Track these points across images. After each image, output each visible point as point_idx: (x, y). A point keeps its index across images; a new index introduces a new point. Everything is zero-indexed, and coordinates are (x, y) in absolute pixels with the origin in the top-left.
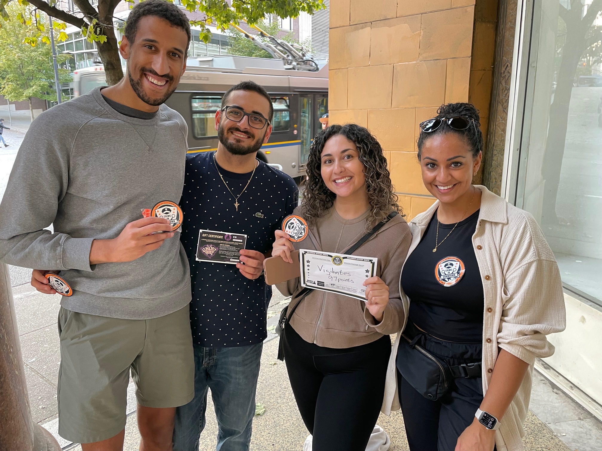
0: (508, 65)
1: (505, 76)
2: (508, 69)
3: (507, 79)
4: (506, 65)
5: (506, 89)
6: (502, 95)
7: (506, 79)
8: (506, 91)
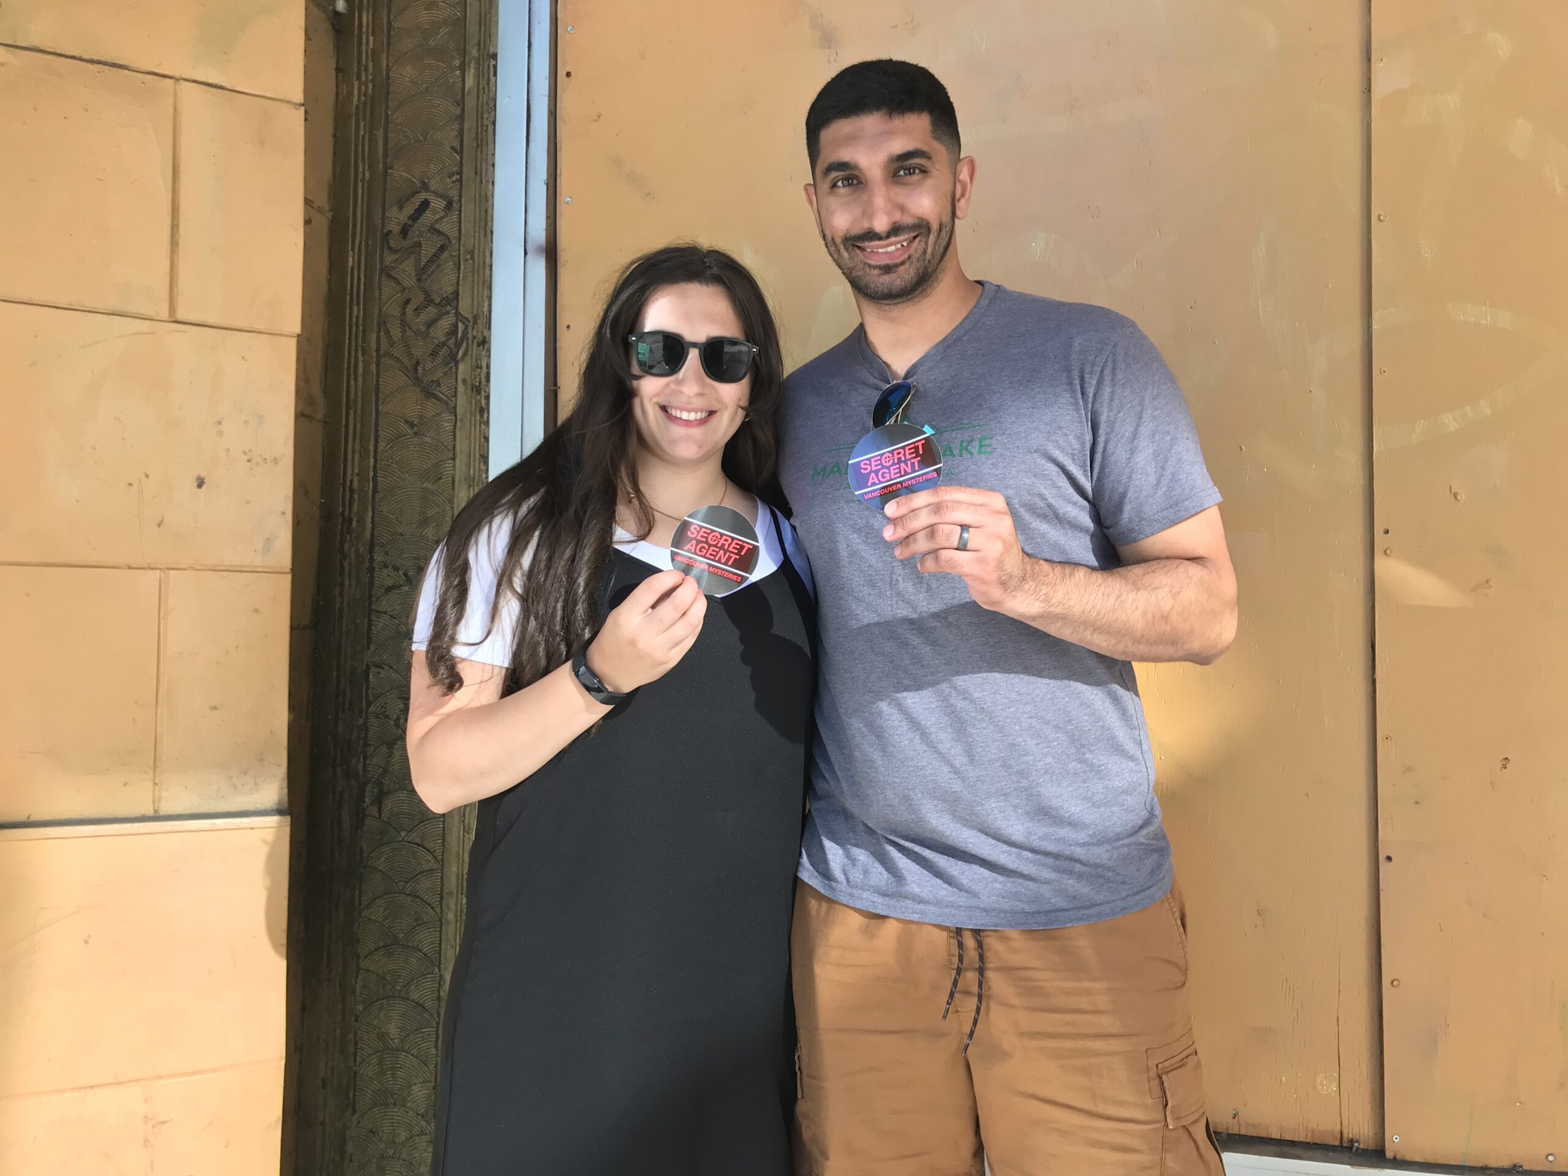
0: (425, 204)
1: (419, 244)
2: (428, 217)
3: (431, 261)
4: (416, 202)
5: (429, 300)
6: (404, 324)
8: (432, 311)
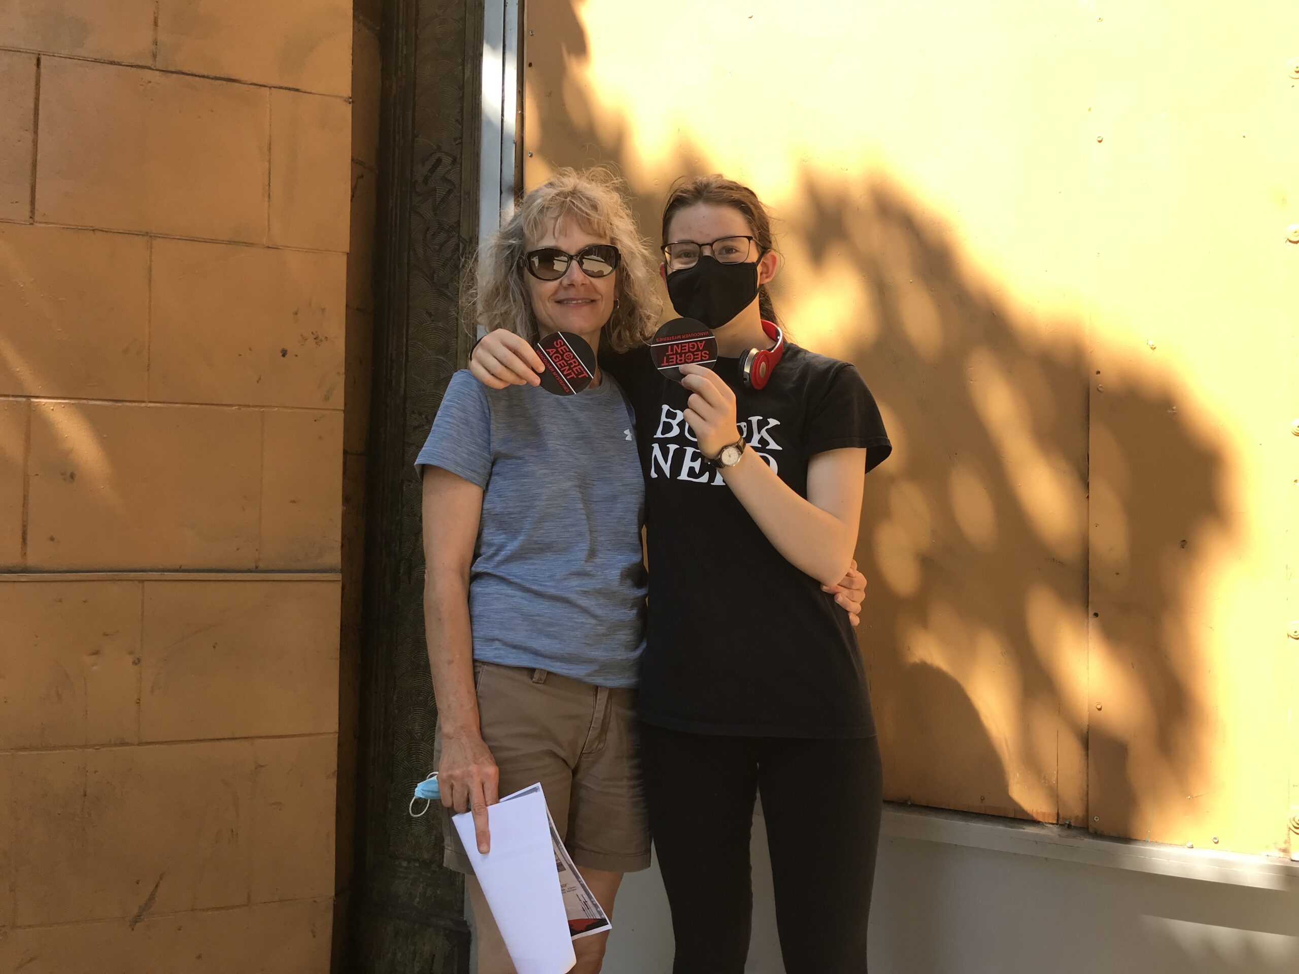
1: (435, 189)
2: (441, 170)
3: (442, 200)
4: (433, 160)
5: (441, 228)
6: (425, 245)
7: (438, 200)
